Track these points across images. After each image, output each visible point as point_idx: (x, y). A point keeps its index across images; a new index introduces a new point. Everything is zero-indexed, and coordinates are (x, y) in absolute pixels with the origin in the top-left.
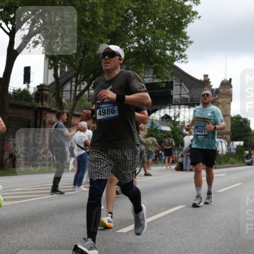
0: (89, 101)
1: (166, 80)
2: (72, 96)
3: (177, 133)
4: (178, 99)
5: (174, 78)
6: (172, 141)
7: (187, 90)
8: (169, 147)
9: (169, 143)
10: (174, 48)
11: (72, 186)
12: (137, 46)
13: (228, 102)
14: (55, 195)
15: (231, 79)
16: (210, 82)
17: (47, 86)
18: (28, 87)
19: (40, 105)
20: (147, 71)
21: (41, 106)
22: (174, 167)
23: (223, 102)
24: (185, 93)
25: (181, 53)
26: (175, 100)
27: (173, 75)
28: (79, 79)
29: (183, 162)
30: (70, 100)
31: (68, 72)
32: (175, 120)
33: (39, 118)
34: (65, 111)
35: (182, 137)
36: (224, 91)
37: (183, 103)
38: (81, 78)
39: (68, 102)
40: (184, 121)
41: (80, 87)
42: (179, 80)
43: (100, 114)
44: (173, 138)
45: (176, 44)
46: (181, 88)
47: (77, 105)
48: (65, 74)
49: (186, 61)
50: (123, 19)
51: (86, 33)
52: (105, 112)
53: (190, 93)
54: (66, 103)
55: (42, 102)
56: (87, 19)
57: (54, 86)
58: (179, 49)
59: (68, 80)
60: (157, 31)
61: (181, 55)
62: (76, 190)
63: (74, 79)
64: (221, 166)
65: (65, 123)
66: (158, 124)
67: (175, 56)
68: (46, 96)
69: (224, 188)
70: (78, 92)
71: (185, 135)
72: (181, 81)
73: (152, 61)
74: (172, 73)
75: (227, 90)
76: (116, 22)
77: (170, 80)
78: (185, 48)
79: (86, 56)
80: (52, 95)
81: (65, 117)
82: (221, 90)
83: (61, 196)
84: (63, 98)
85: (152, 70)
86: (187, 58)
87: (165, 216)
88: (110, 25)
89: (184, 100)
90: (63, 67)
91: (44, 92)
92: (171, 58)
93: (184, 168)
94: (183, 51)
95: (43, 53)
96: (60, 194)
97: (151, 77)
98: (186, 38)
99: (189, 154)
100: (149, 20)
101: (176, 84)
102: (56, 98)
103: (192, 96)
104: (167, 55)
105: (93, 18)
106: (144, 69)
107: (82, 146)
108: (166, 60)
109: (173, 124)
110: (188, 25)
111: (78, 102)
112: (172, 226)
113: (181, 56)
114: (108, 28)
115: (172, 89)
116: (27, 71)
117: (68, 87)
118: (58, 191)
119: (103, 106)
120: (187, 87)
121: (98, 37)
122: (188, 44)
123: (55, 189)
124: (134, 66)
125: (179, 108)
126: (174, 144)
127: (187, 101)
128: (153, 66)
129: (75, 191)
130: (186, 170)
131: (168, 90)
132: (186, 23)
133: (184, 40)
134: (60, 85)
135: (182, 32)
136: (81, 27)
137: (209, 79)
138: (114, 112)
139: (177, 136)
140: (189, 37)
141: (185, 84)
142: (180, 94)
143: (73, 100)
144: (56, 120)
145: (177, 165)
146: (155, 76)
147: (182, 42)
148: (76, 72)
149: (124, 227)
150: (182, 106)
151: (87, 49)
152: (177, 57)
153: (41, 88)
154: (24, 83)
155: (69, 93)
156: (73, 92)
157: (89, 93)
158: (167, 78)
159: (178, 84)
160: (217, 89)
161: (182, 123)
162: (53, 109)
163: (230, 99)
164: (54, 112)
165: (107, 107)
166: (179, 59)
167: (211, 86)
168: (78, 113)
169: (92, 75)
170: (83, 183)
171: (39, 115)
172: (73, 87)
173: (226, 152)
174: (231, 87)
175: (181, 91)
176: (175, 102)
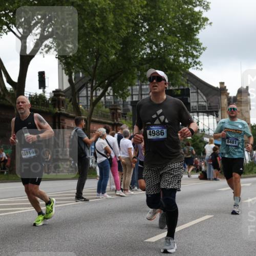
0: (106, 107)
1: (182, 88)
2: (89, 102)
3: (198, 141)
4: (195, 107)
5: (189, 85)
6: (192, 150)
7: (205, 98)
8: (190, 156)
9: (189, 151)
10: (187, 54)
11: (96, 193)
12: (149, 52)
13: (246, 110)
14: (80, 202)
16: (227, 90)
17: (62, 92)
18: (44, 92)
19: (57, 110)
21: (59, 112)
22: (197, 175)
23: (242, 110)
24: (202, 100)
25: (195, 59)
26: (192, 107)
27: (189, 82)
28: (94, 85)
29: (206, 171)
30: (87, 105)
31: (83, 78)
33: (57, 124)
34: (83, 117)
35: (203, 145)
36: (241, 99)
37: (201, 111)
38: (96, 84)
39: (85, 108)
40: (204, 129)
41: (96, 93)
42: (194, 87)
45: (188, 51)
46: (198, 96)
47: (94, 111)
48: (80, 80)
49: (200, 68)
50: (133, 25)
51: (97, 38)
53: (207, 100)
54: (83, 108)
55: (59, 108)
56: (97, 24)
57: (70, 92)
58: (193, 56)
59: (83, 86)
60: (169, 38)
61: (195, 62)
62: (101, 197)
63: (89, 85)
64: (246, 176)
67: (189, 63)
68: (63, 102)
70: (94, 98)
71: (206, 143)
72: (198, 89)
73: (166, 67)
74: (187, 80)
76: (126, 28)
77: (187, 87)
78: (199, 54)
79: (100, 62)
80: (68, 100)
81: (83, 123)
82: (238, 98)
83: (86, 203)
84: (80, 104)
86: (202, 65)
87: (193, 226)
88: (121, 31)
89: (201, 108)
90: (77, 73)
91: (60, 97)
92: (186, 66)
93: (208, 177)
94: (197, 58)
95: (56, 58)
96: (84, 201)
98: (198, 44)
99: (211, 163)
100: (160, 26)
101: (193, 91)
102: (72, 104)
103: (209, 104)
104: (181, 62)
105: (103, 24)
107: (103, 152)
108: (181, 67)
110: (199, 31)
111: (95, 108)
112: (200, 236)
114: (119, 33)
115: (189, 97)
116: (42, 75)
117: (84, 92)
118: (83, 198)
120: (204, 94)
121: (109, 43)
122: (201, 51)
123: (79, 196)
125: (198, 116)
126: (194, 152)
127: (205, 109)
129: (99, 198)
130: (210, 179)
131: (185, 97)
132: (197, 29)
133: (197, 47)
134: (76, 91)
135: (193, 39)
136: (92, 32)
137: (225, 87)
139: (198, 144)
140: (202, 44)
141: (201, 91)
142: (198, 102)
143: (90, 105)
145: (201, 174)
146: (171, 83)
147: (195, 49)
148: (90, 77)
149: (153, 237)
150: (200, 114)
151: (100, 55)
152: (191, 63)
153: (56, 93)
154: (40, 88)
155: (85, 98)
156: (89, 98)
157: (105, 99)
158: (182, 85)
159: (195, 91)
160: (234, 97)
161: (202, 131)
162: (71, 114)
164: (72, 118)
166: (194, 66)
167: (229, 94)
168: (96, 119)
169: (106, 81)
170: (106, 190)
171: (57, 120)
172: (89, 93)
173: (250, 162)
175: (198, 99)
176: (192, 109)
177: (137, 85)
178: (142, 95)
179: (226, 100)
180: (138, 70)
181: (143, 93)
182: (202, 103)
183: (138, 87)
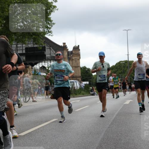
1: (41, 46)
4: (49, 57)
7: (54, 52)
8: (47, 86)
13: (78, 59)
15: (79, 46)
16: (67, 47)
20: (30, 40)
23: (75, 59)
24: (53, 53)
26: (47, 57)
27: (45, 43)
32: (48, 69)
36: (75, 52)
42: (48, 45)
46: (50, 51)
49: (52, 34)
58: (47, 27)
61: (49, 31)
64: (77, 96)
66: (39, 72)
69: (79, 109)
73: (32, 34)
74: (44, 42)
75: (77, 52)
77: (44, 46)
78: (51, 27)
82: (73, 52)
85: (32, 39)
88: (5, 12)
89: (52, 58)
92: (43, 33)
94: (50, 29)
97: (32, 44)
98: (51, 21)
101: (47, 48)
106: (28, 39)
108: (40, 34)
109: (47, 72)
110: (52, 13)
114: (4, 14)
115: (45, 51)
120: (54, 50)
122: (52, 25)
124: (21, 37)
125: (50, 62)
128: (33, 37)
131: (43, 51)
132: (50, 13)
133: (50, 22)
135: (48, 17)
137: (66, 46)
139: (50, 79)
140: (53, 21)
141: (52, 48)
142: (50, 54)
145: (51, 96)
146: (34, 43)
147: (49, 23)
150: (52, 61)
152: (46, 32)
158: (41, 44)
159: (49, 48)
160: (71, 51)
163: (79, 57)
166: (48, 33)
167: (68, 49)
173: (79, 88)
174: (79, 50)
175: (50, 53)
176: (47, 59)
177: (14, 45)
178: (17, 50)
179: (66, 53)
180: (15, 36)
181: (18, 49)
182: (53, 55)
183: (15, 46)
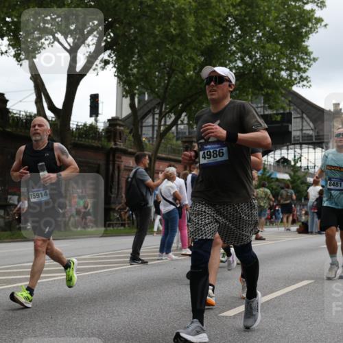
0: (177, 139)
1: (282, 112)
2: (155, 132)
3: (299, 182)
4: (299, 137)
5: (292, 108)
6: (292, 194)
7: (311, 124)
8: (288, 202)
9: (287, 195)
10: (291, 67)
11: (158, 253)
12: (241, 65)
14: (136, 265)
17: (121, 120)
18: (96, 121)
19: (112, 145)
20: (256, 98)
21: (114, 147)
22: (294, 228)
24: (308, 128)
25: (301, 74)
26: (294, 137)
27: (292, 104)
28: (163, 110)
29: (307, 222)
30: (153, 138)
31: (149, 101)
32: (295, 164)
33: (111, 162)
34: (146, 152)
35: (306, 188)
37: (306, 142)
38: (166, 108)
39: (149, 141)
40: (308, 167)
41: (165, 122)
42: (299, 110)
43: (204, 158)
44: (293, 188)
45: (293, 62)
46: (302, 122)
47: (162, 145)
48: (145, 105)
49: (308, 85)
50: (221, 29)
51: (172, 49)
52: (210, 155)
53: (315, 128)
54: (146, 141)
55: (115, 141)
56: (172, 30)
57: (131, 120)
58: (299, 69)
59: (149, 112)
60: (268, 45)
61: (301, 77)
62: (164, 258)
63: (157, 111)
65: (146, 169)
66: (272, 171)
67: (293, 79)
68: (121, 133)
70: (162, 128)
71: (309, 185)
72: (303, 112)
73: (262, 85)
74: (290, 101)
76: (211, 33)
77: (288, 111)
78: (307, 67)
79: (173, 79)
80: (128, 131)
81: (147, 161)
84: (143, 136)
85: (262, 98)
86: (310, 81)
88: (203, 38)
89: (306, 138)
90: (141, 94)
91: (118, 127)
92: (288, 82)
93: (309, 230)
94: (305, 72)
95: (115, 76)
96: (142, 263)
97: (261, 107)
98: (308, 54)
99: (316, 211)
100: (256, 30)
101: (296, 116)
102: (133, 136)
103: (318, 133)
104: (282, 78)
105: (180, 29)
106: (252, 97)
107: (171, 199)
108: (282, 84)
109: (293, 170)
110: (310, 36)
111: (163, 141)
112: (295, 308)
113: (302, 79)
114: (202, 42)
115: (291, 123)
116: (94, 99)
117: (149, 121)
118: (140, 260)
119: (208, 146)
120: (311, 120)
121: (187, 54)
122: (311, 62)
123: (135, 257)
124: (238, 92)
125: (301, 149)
126: (294, 197)
127: (312, 140)
128: (263, 92)
129: (162, 259)
130: (312, 233)
131: (285, 124)
132: (307, 34)
133: (305, 57)
134: (139, 118)
135: (301, 46)
136: (165, 40)
138: (223, 155)
139: (299, 187)
140: (312, 53)
141: (307, 116)
142: (302, 130)
143: (156, 138)
144: (135, 165)
145: (300, 226)
146: (267, 105)
147: (302, 59)
148: (159, 100)
149: (230, 309)
150: (304, 146)
151: (174, 70)
152: (296, 79)
153: (113, 122)
154: (91, 116)
155: (151, 129)
156: (156, 128)
157: (177, 129)
158: (283, 108)
159: (299, 116)
161: (305, 169)
162: (130, 150)
164: (131, 154)
165: (212, 148)
166: (299, 83)
168: (164, 156)
169: (180, 105)
170: (172, 249)
171: (111, 158)
172: (156, 122)
175: (302, 127)
176: (294, 140)
182: (308, 132)
